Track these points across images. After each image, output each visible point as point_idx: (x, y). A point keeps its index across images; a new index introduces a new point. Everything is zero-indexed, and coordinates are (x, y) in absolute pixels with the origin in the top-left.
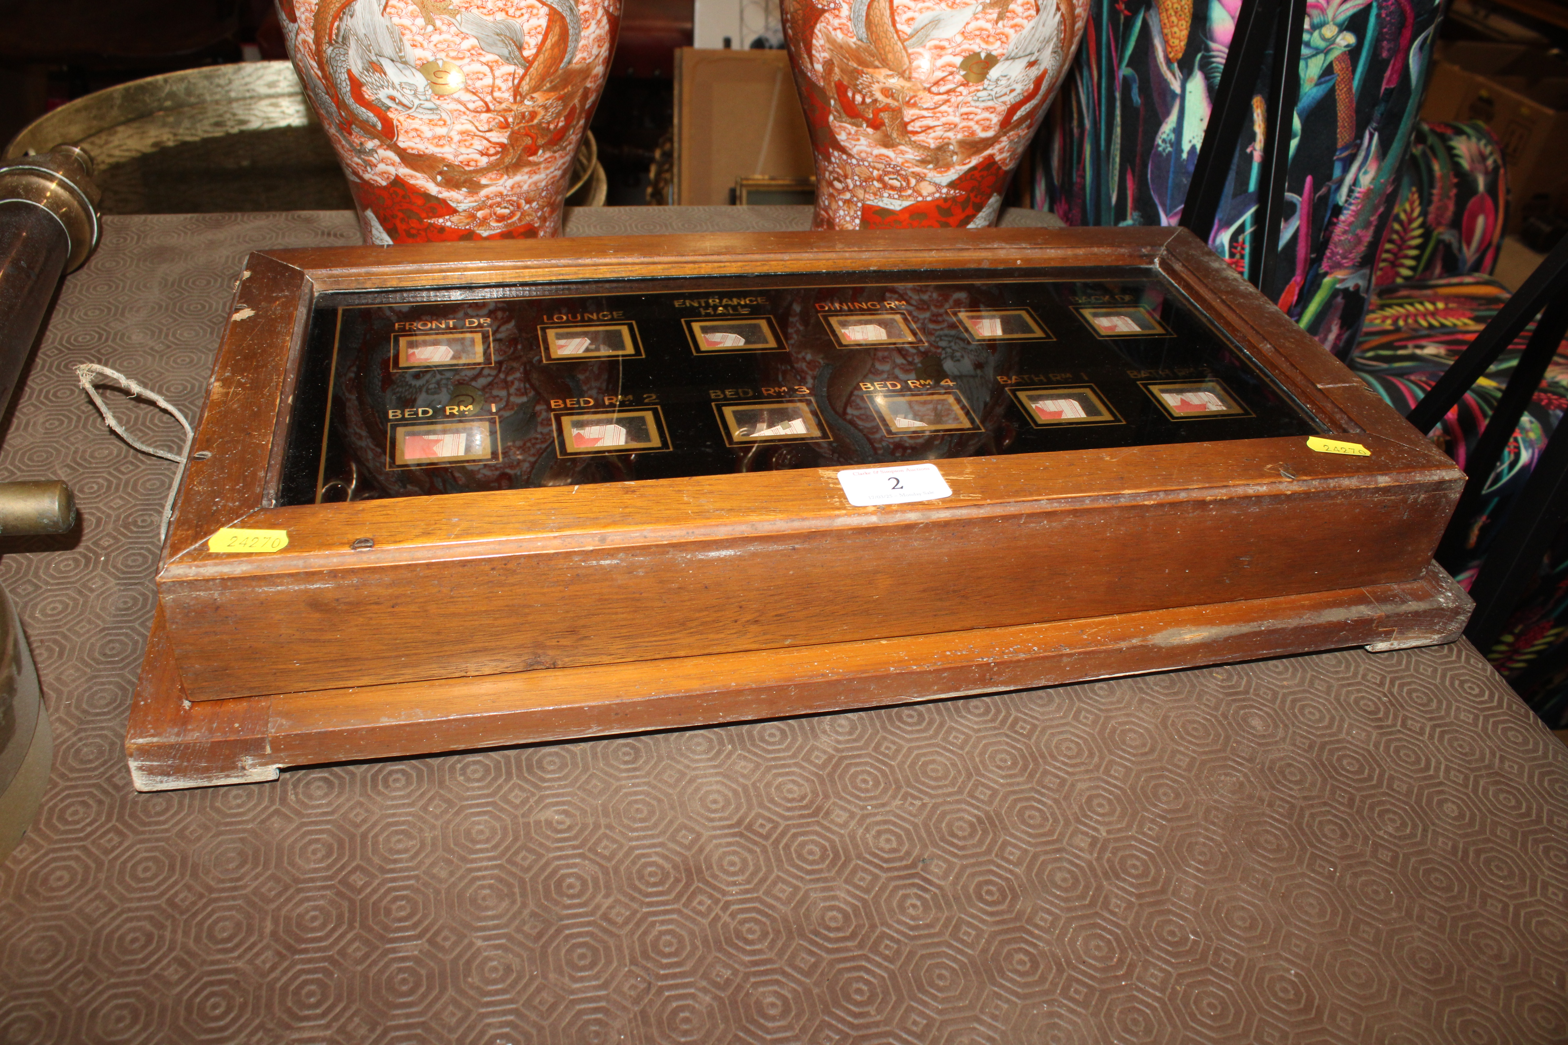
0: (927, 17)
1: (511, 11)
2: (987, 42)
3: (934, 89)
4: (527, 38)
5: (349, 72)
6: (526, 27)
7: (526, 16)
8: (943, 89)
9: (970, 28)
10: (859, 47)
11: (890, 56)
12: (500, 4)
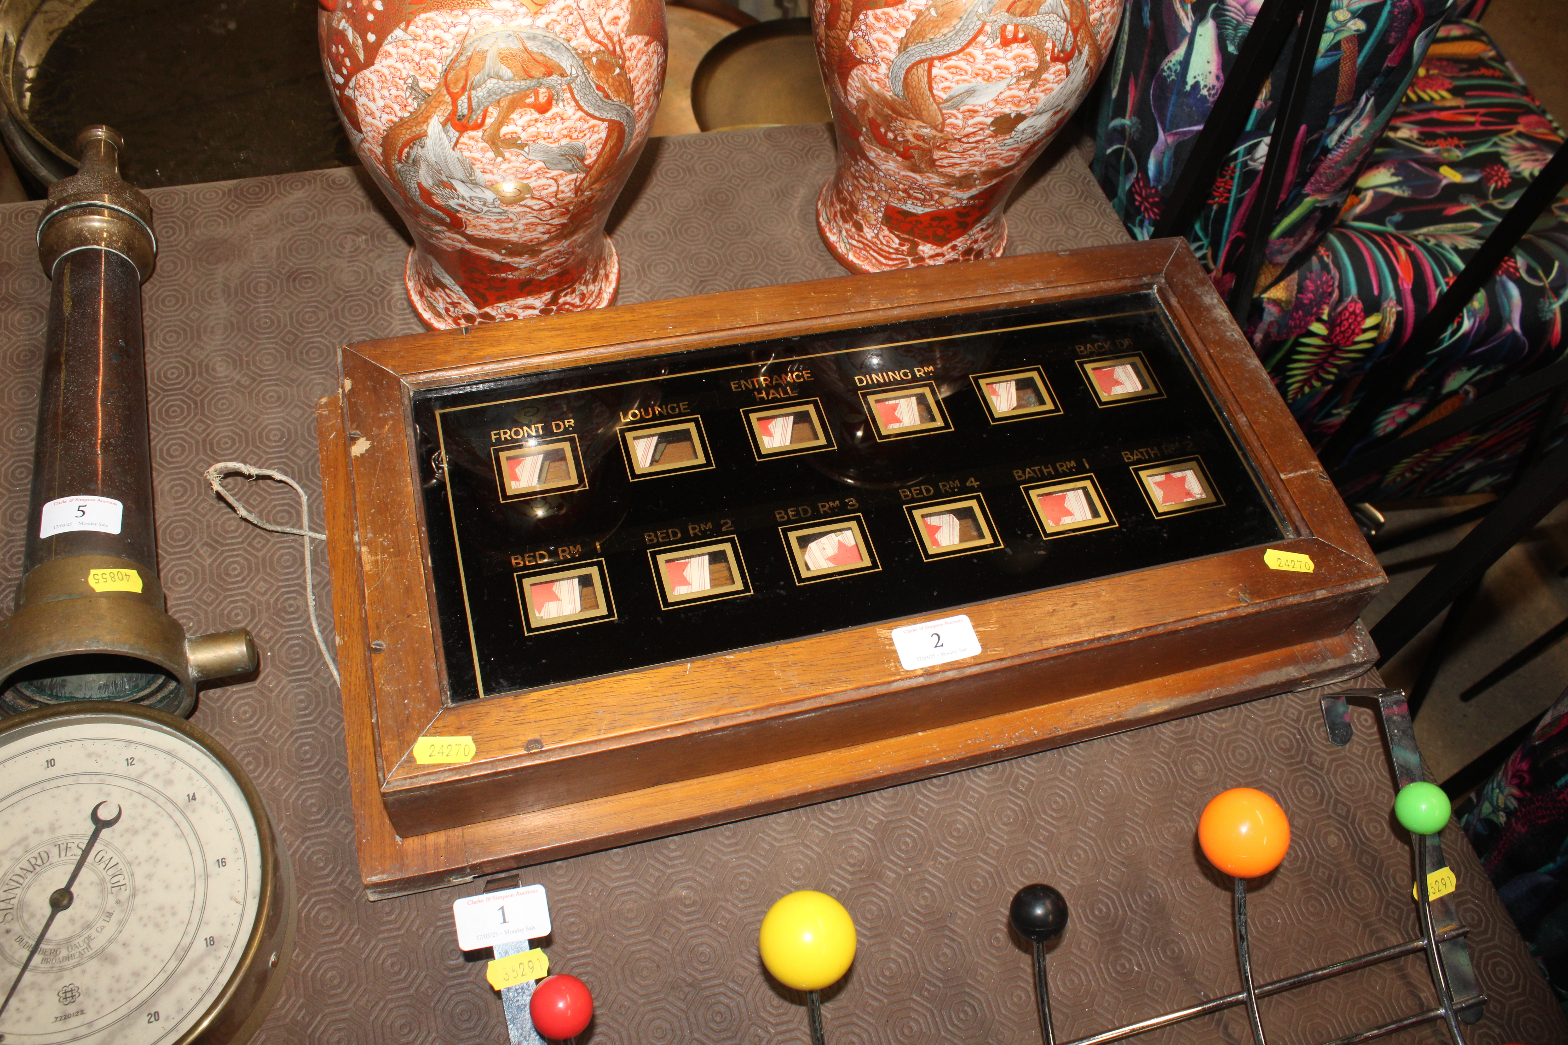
0: (964, 87)
1: (574, 136)
2: (1018, 106)
3: (964, 140)
4: (589, 151)
5: (419, 184)
6: (588, 144)
7: (588, 135)
8: (972, 140)
9: (1002, 96)
10: (895, 100)
11: (924, 113)
12: (565, 132)
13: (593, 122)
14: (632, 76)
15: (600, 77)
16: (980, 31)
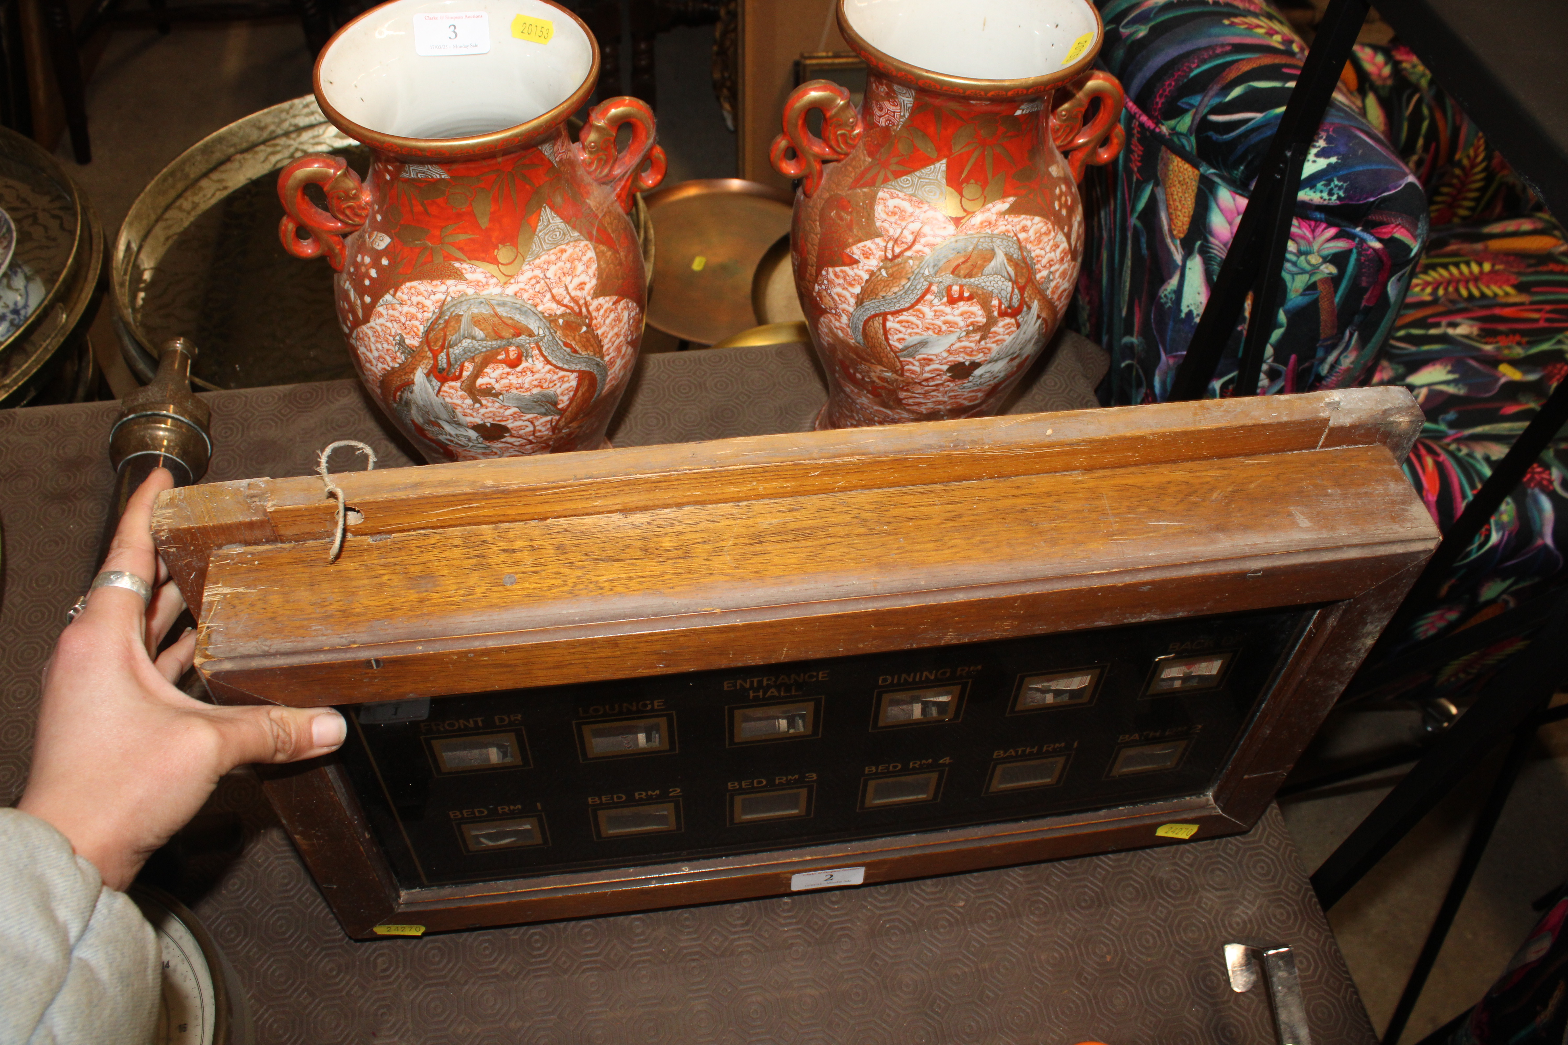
0: (915, 339)
1: (545, 385)
2: (971, 355)
3: (924, 383)
4: (560, 398)
5: (413, 421)
6: (559, 391)
7: (559, 385)
8: (931, 384)
9: (954, 347)
10: (857, 347)
11: (884, 359)
12: (536, 383)
13: (562, 373)
14: (599, 332)
15: (566, 336)
16: (927, 291)
